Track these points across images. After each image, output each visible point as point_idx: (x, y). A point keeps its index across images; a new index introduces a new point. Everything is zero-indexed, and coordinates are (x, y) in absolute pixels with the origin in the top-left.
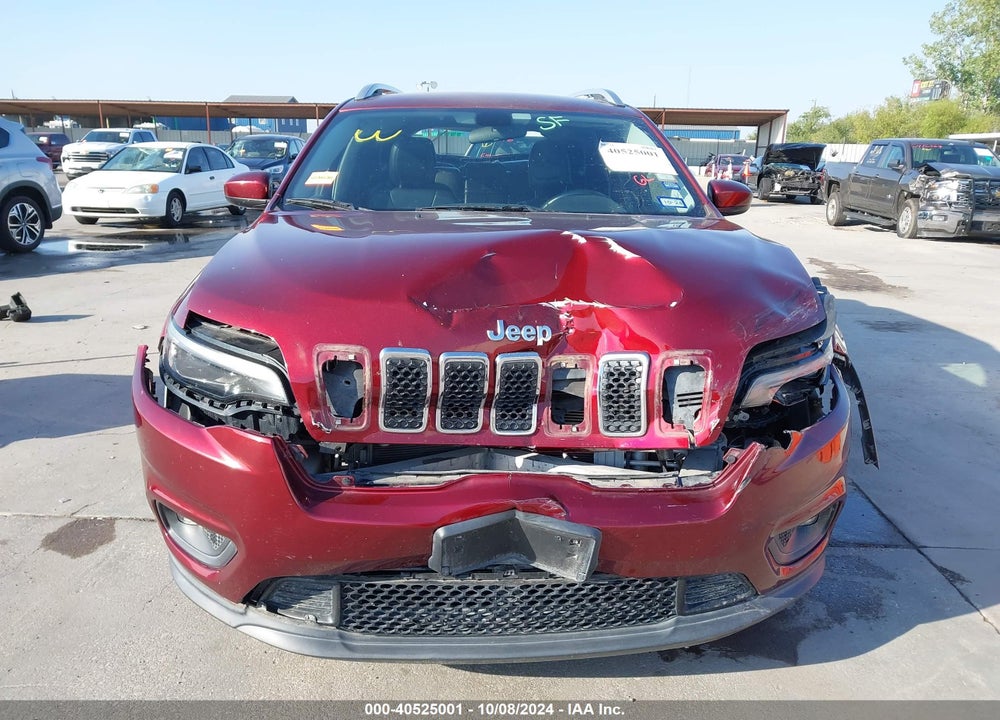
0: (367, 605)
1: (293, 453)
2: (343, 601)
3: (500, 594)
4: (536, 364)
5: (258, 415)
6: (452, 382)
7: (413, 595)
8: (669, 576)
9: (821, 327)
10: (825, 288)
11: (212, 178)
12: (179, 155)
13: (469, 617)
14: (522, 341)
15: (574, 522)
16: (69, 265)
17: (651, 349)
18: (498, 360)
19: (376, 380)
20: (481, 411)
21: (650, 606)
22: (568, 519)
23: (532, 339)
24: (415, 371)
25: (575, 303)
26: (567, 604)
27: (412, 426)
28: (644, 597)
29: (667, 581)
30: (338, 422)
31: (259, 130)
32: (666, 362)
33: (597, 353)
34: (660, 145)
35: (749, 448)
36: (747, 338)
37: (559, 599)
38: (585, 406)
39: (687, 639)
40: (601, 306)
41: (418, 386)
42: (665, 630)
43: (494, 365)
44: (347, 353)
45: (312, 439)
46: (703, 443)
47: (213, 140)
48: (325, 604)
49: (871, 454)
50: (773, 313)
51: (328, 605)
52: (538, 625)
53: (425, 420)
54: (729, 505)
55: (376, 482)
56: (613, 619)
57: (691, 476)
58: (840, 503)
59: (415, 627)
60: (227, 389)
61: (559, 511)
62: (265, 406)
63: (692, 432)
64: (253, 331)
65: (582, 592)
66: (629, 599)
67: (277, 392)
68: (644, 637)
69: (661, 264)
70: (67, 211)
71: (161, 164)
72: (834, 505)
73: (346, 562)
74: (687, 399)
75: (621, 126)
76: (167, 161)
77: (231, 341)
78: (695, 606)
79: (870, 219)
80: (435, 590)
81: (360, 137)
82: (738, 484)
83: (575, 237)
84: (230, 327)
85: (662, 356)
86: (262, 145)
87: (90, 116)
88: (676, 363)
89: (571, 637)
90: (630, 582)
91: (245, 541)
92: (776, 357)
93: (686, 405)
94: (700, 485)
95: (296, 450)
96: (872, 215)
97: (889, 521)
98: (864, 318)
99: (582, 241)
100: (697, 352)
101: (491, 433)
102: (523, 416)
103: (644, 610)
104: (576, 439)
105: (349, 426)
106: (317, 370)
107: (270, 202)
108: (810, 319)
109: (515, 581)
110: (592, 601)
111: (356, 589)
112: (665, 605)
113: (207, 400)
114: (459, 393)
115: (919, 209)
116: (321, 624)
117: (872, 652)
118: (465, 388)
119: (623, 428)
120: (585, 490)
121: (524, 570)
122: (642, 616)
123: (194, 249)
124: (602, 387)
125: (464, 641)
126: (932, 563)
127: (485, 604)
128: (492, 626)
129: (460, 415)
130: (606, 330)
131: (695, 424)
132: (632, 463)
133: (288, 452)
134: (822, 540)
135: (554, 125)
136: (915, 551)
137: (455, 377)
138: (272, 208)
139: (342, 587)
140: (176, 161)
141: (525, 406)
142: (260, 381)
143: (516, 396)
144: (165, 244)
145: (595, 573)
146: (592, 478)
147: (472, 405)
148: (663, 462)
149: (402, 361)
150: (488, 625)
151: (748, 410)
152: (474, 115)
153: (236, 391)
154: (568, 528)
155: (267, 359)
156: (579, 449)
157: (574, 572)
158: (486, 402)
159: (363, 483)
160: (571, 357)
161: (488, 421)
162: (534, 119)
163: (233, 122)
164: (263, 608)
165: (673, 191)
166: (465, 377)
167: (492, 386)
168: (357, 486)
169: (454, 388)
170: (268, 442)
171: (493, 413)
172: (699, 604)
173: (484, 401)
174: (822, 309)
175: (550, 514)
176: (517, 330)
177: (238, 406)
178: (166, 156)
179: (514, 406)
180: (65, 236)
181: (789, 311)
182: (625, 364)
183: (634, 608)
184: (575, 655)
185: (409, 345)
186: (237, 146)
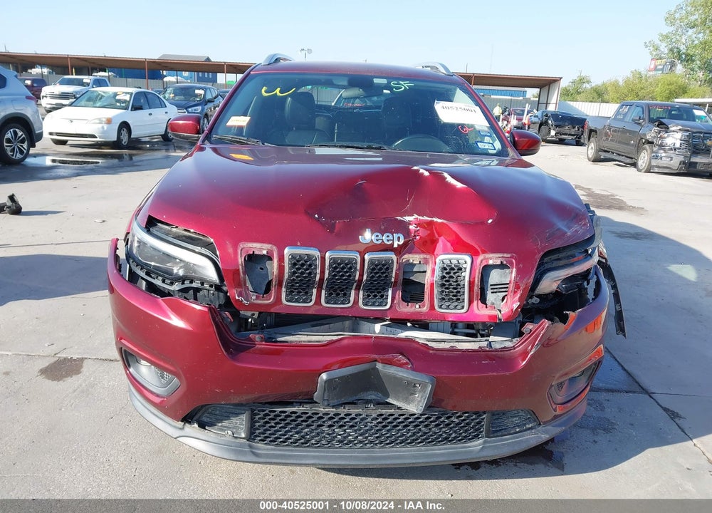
0: (269, 425)
1: (223, 318)
2: (252, 422)
3: (362, 420)
4: (392, 260)
5: (197, 290)
6: (333, 272)
7: (302, 419)
8: (481, 410)
9: (591, 240)
10: (593, 212)
11: (150, 114)
12: (127, 98)
13: (340, 435)
14: (383, 244)
15: (416, 371)
16: (47, 175)
17: (474, 253)
18: (367, 257)
19: (281, 268)
20: (353, 292)
21: (466, 431)
22: (413, 369)
23: (390, 242)
24: (308, 263)
25: (421, 218)
26: (409, 428)
27: (304, 302)
28: (463, 425)
29: (478, 414)
30: (254, 297)
31: (183, 80)
32: (484, 262)
33: (435, 253)
34: (477, 104)
35: (540, 324)
36: (540, 246)
37: (404, 424)
38: (426, 290)
39: (491, 454)
40: (439, 221)
41: (310, 274)
42: (476, 448)
43: (363, 260)
44: (261, 249)
45: (235, 308)
46: (507, 319)
47: (150, 87)
48: (240, 423)
49: (621, 328)
50: (559, 229)
51: (241, 424)
52: (388, 442)
53: (314, 297)
54: (524, 362)
55: (279, 339)
56: (440, 439)
57: (498, 341)
58: (599, 362)
59: (302, 441)
60: (175, 271)
61: (407, 363)
62: (202, 284)
63: (500, 311)
64: (192, 230)
65: (420, 420)
66: (452, 425)
67: (212, 275)
68: (462, 452)
69: (481, 192)
70: (46, 135)
71: (113, 103)
72: (595, 364)
73: (256, 395)
74: (498, 288)
75: (450, 90)
76: (119, 101)
77: (178, 237)
78: (497, 431)
79: (617, 158)
80: (317, 416)
81: (266, 92)
82: (532, 349)
83: (422, 171)
84: (177, 227)
85: (481, 257)
86: (186, 92)
87: (61, 66)
88: (491, 262)
89: (411, 451)
90: (453, 414)
91: (187, 379)
92: (559, 259)
93: (496, 292)
94: (505, 347)
95: (225, 316)
96: (619, 155)
97: (629, 374)
98: (614, 229)
99: (426, 174)
100: (505, 255)
101: (359, 307)
102: (382, 296)
103: (461, 433)
104: (419, 313)
105: (260, 300)
106: (241, 260)
107: (202, 137)
108: (584, 234)
109: (374, 411)
110: (426, 426)
111: (262, 414)
112: (476, 430)
113: (160, 278)
114: (338, 279)
115: (653, 152)
116: (236, 438)
117: (617, 466)
118: (343, 276)
119: (451, 307)
120: (425, 349)
121: (379, 404)
122: (460, 438)
123: (136, 165)
124: (438, 278)
125: (337, 452)
126: (659, 404)
127: (352, 427)
128: (356, 442)
129: (338, 294)
130: (442, 237)
131: (502, 305)
132: (456, 330)
133: (219, 317)
134: (586, 387)
135: (403, 88)
136: (647, 396)
137: (336, 268)
138: (203, 142)
139: (252, 412)
140: (125, 101)
141: (383, 289)
142: (199, 266)
143: (378, 282)
144: (115, 161)
145: (430, 407)
146: (429, 340)
147: (346, 288)
148: (478, 331)
149: (300, 256)
150: (353, 441)
151: (539, 296)
152: (346, 79)
153: (181, 273)
154: (412, 375)
155: (204, 251)
156: (421, 321)
157: (415, 406)
158: (357, 286)
159: (269, 340)
160: (417, 256)
161: (357, 298)
162: (389, 83)
163: (165, 74)
164: (196, 425)
165: (486, 138)
166: (343, 268)
167: (361, 275)
168: (266, 342)
169: (335, 275)
170: (206, 310)
171: (361, 293)
172: (500, 430)
173: (355, 284)
174: (592, 227)
175: (401, 365)
176: (380, 235)
177: (183, 283)
178: (118, 98)
179: (377, 289)
180: (44, 153)
181: (569, 228)
182: (454, 262)
183: (455, 432)
184: (413, 463)
185: (305, 244)
186: (168, 91)
